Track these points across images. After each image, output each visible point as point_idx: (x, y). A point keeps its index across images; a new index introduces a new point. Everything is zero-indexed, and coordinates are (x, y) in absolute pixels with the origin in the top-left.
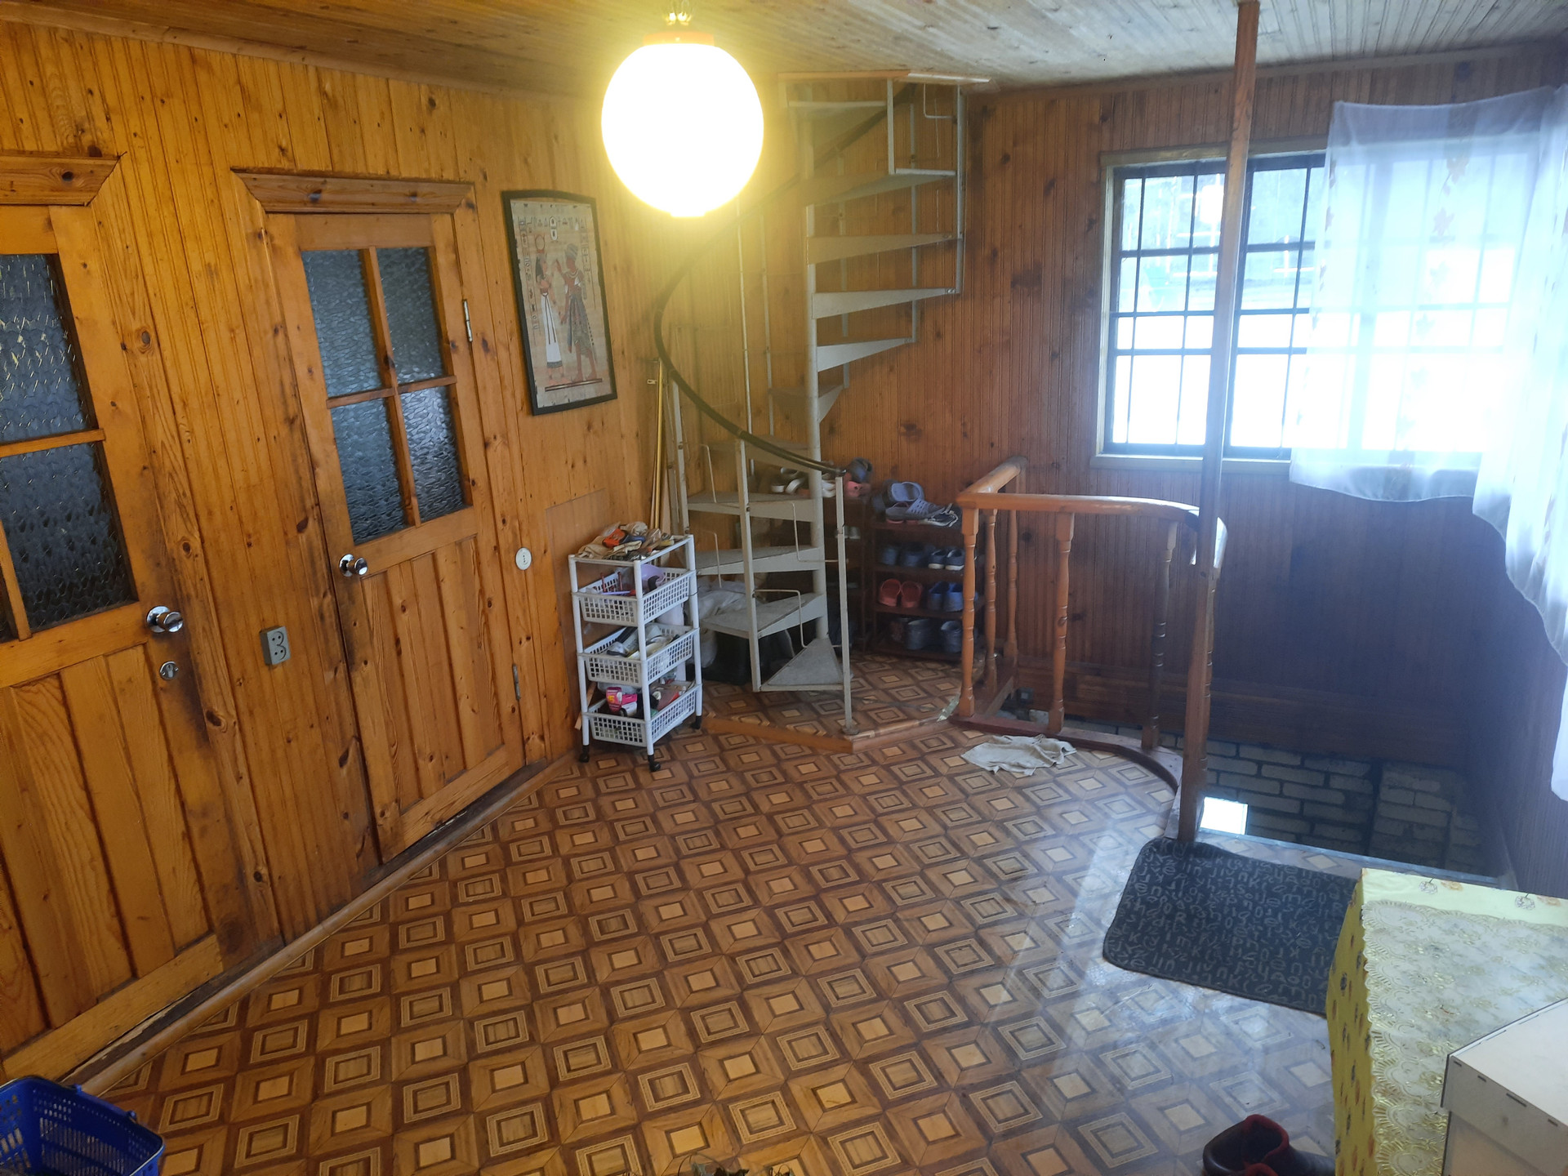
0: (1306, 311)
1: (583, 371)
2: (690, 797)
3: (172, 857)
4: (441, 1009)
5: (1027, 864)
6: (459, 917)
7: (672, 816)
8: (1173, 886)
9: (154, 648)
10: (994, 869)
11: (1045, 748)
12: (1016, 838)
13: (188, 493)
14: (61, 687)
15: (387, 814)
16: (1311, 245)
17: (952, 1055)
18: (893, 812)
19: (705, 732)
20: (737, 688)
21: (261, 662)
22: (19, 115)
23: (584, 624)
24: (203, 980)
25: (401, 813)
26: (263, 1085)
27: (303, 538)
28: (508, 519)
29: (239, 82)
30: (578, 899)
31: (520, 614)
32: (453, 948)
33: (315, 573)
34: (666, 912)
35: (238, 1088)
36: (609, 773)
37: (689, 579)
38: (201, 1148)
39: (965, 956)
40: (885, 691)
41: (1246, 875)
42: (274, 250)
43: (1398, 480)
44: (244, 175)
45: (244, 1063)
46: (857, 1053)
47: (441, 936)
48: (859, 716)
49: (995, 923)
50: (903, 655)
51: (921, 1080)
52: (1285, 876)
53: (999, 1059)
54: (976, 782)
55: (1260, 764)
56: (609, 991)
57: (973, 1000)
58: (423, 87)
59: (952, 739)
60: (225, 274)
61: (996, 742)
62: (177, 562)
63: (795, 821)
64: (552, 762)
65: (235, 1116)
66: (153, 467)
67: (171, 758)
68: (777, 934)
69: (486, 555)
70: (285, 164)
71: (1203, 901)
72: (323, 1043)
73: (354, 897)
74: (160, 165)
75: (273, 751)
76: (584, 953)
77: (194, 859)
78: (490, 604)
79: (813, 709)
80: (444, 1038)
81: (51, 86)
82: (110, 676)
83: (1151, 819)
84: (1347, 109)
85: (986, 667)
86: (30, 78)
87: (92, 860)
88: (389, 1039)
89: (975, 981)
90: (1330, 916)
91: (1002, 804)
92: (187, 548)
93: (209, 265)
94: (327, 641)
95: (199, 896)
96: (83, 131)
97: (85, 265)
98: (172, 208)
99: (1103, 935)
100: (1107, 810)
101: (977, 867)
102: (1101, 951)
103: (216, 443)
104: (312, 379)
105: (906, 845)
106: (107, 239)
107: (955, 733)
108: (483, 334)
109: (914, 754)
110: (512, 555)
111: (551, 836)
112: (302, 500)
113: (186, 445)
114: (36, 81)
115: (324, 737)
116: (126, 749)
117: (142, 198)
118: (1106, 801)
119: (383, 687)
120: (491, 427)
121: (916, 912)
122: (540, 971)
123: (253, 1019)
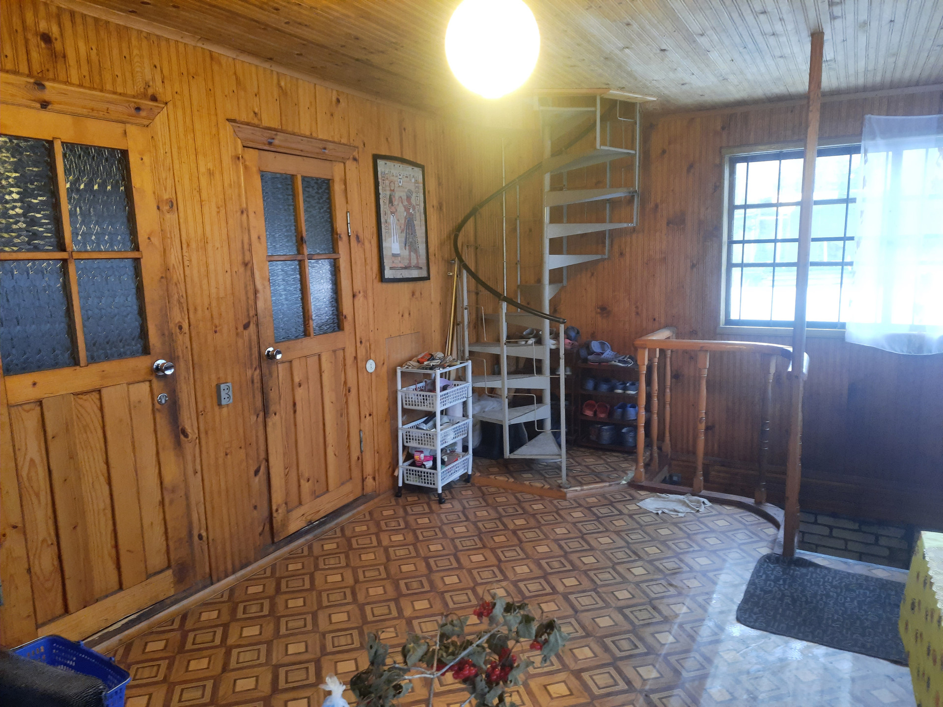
0: (852, 238)
1: (412, 261)
2: (463, 518)
3: (152, 515)
4: (305, 626)
5: (682, 565)
6: (319, 576)
7: (452, 528)
8: (781, 582)
9: (156, 384)
10: (661, 567)
11: (691, 501)
12: (674, 551)
13: (184, 296)
14: (100, 399)
15: (280, 511)
16: (854, 200)
17: (637, 672)
18: (593, 533)
19: (473, 485)
20: (493, 461)
21: (215, 404)
22: (116, 73)
23: (404, 410)
24: (161, 598)
25: (289, 511)
26: (192, 662)
27: (246, 333)
28: (363, 341)
29: (235, 73)
30: (393, 570)
31: (366, 399)
32: (314, 593)
33: (251, 355)
34: (448, 580)
35: (176, 663)
36: (413, 504)
37: (467, 386)
38: (150, 695)
39: (644, 615)
40: (587, 467)
41: (831, 578)
42: (246, 168)
43: (915, 341)
44: (234, 124)
45: (181, 649)
46: (573, 666)
47: (307, 585)
48: (570, 479)
49: (663, 598)
50: (598, 448)
51: (616, 684)
52: (857, 579)
53: (669, 675)
54: (647, 519)
55: (831, 528)
56: (411, 623)
57: (650, 640)
58: (334, 92)
59: (630, 495)
60: (217, 176)
61: (659, 497)
62: (174, 335)
63: (530, 535)
64: (379, 495)
65: (172, 678)
66: (166, 278)
67: (158, 453)
68: (519, 596)
69: (350, 361)
70: (256, 121)
71: (802, 591)
72: (231, 641)
73: (256, 560)
74: (188, 111)
75: (217, 459)
76: (396, 600)
77: (164, 519)
78: (349, 391)
79: (541, 475)
80: (306, 642)
81: (135, 60)
82: (129, 397)
83: (764, 544)
84: (873, 119)
85: (651, 455)
86: (125, 54)
87: (104, 510)
88: (272, 641)
89: (651, 629)
90: (890, 604)
91: (664, 532)
92: (180, 328)
93: (210, 170)
94: (254, 397)
95: (165, 542)
96: (149, 86)
97: (142, 159)
98: (192, 135)
99: (735, 608)
100: (733, 538)
101: (650, 566)
102: (735, 616)
103: (203, 270)
104: (260, 243)
105: (603, 552)
106: (155, 147)
107: (633, 492)
108: (357, 232)
109: (606, 502)
110: (364, 363)
111: (377, 535)
112: (248, 310)
113: (186, 268)
114: (128, 57)
115: (247, 455)
116: (133, 443)
117: (177, 126)
118: (733, 533)
119: (284, 429)
120: (358, 286)
121: (611, 589)
122: (368, 609)
123: (189, 625)
